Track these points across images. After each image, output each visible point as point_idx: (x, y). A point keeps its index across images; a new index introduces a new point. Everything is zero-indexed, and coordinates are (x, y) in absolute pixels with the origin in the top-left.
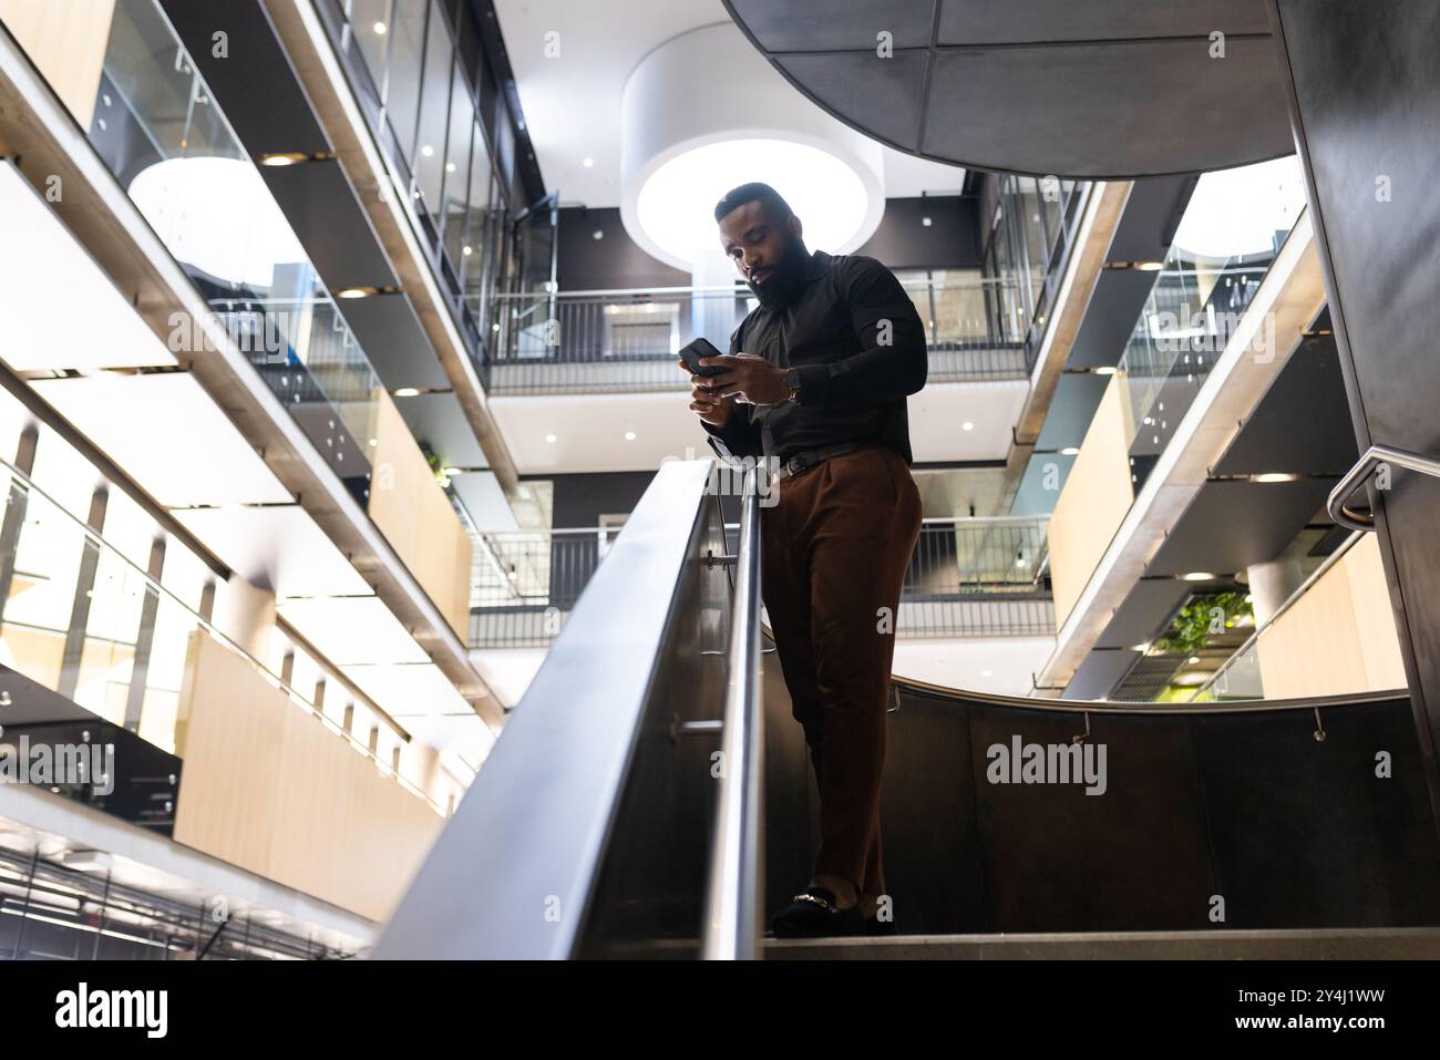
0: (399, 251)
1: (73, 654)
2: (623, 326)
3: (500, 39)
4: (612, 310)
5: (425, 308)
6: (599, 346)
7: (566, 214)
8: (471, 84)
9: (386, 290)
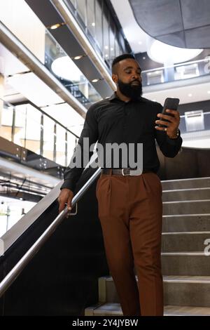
0: (102, 71)
1: (55, 155)
2: (151, 77)
3: (118, 20)
4: (149, 74)
5: (109, 81)
6: (147, 83)
7: (136, 55)
8: (113, 32)
9: (101, 79)
